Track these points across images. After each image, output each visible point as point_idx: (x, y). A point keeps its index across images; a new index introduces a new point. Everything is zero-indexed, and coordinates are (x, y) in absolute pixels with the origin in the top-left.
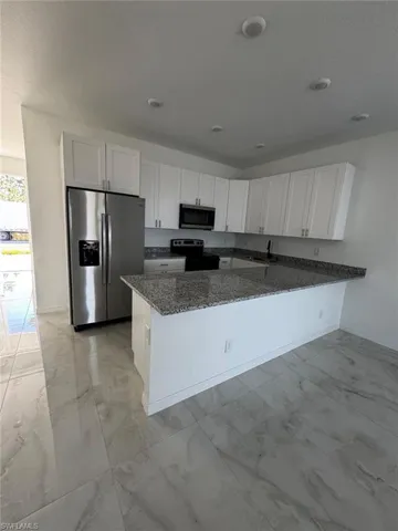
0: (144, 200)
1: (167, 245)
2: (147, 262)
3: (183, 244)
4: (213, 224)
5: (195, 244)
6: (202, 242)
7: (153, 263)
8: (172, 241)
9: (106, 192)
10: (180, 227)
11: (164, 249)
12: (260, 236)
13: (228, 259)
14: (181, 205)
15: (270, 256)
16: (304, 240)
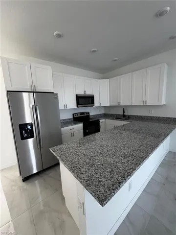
0: (57, 94)
1: (71, 117)
2: (63, 129)
3: (79, 116)
4: (93, 103)
5: (85, 115)
6: (88, 113)
7: (66, 129)
8: (73, 114)
9: (33, 92)
10: (77, 107)
11: (69, 119)
12: (118, 107)
13: (104, 120)
14: (77, 95)
15: (124, 116)
16: (145, 106)
